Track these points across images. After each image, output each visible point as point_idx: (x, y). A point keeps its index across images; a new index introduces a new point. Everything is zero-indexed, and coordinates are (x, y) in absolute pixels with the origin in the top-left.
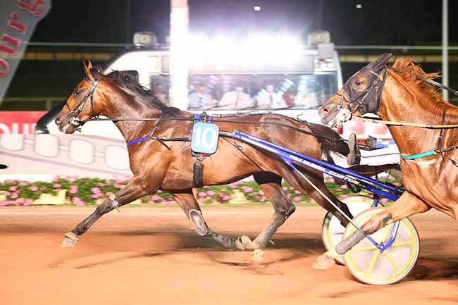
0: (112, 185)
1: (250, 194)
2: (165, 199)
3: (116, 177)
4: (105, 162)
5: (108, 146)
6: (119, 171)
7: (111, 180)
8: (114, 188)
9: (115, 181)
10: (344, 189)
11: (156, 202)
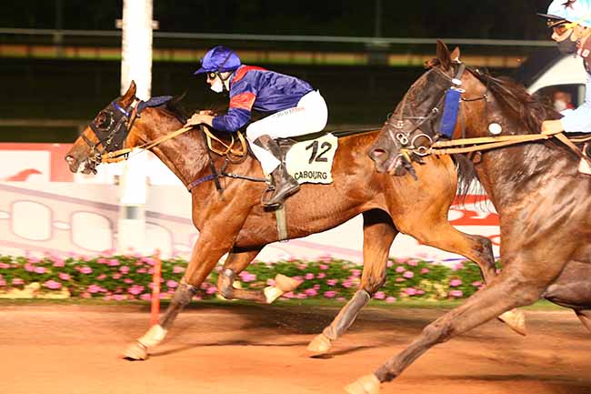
0: (23, 267)
1: (252, 285)
2: (109, 291)
3: (27, 253)
4: (11, 227)
5: (19, 201)
6: (35, 244)
7: (21, 258)
8: (26, 272)
9: (26, 261)
10: (408, 279)
11: (94, 295)
